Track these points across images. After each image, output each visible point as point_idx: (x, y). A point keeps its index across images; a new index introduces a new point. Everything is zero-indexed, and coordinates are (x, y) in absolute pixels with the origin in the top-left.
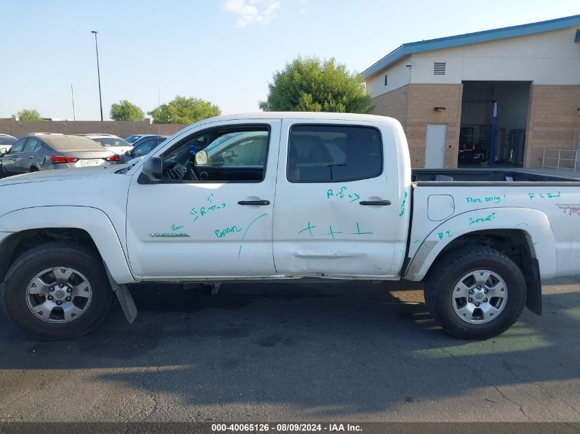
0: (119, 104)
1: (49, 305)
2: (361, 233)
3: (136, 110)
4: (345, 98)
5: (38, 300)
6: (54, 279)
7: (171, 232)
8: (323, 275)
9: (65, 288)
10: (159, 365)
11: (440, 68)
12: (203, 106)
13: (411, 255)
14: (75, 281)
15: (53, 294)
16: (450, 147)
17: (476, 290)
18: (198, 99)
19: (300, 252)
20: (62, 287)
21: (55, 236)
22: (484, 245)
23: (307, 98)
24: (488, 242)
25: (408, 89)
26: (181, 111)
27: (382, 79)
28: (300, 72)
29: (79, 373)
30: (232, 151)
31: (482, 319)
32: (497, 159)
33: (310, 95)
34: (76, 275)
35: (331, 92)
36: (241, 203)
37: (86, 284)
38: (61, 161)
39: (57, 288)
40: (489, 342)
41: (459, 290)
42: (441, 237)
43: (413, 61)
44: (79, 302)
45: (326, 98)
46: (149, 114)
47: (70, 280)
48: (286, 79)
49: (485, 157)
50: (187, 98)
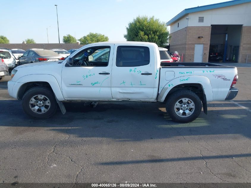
0: (66, 36)
1: (37, 108)
2: (142, 84)
3: (73, 38)
4: (158, 33)
5: (33, 106)
6: (38, 99)
7: (76, 84)
8: (129, 99)
9: (42, 102)
10: (72, 127)
11: (201, 20)
12: (101, 37)
13: (159, 93)
14: (45, 100)
15: (38, 104)
16: (205, 54)
17: (183, 105)
18: (99, 34)
19: (121, 91)
20: (41, 102)
21: (38, 85)
22: (189, 90)
23: (142, 33)
24: (190, 89)
25: (187, 29)
26: (91, 39)
27: (176, 24)
28: (139, 22)
29: (46, 128)
30: (106, 56)
31: (186, 116)
32: (227, 59)
33: (143, 32)
34: (45, 98)
35: (152, 30)
36: (100, 74)
37: (48, 101)
38: (42, 59)
39: (39, 102)
40: (188, 124)
41: (177, 105)
42: (169, 86)
43: (190, 16)
44: (46, 107)
45: (150, 33)
46: (78, 40)
47: (43, 99)
48: (133, 25)
49: (222, 58)
50: (94, 33)
